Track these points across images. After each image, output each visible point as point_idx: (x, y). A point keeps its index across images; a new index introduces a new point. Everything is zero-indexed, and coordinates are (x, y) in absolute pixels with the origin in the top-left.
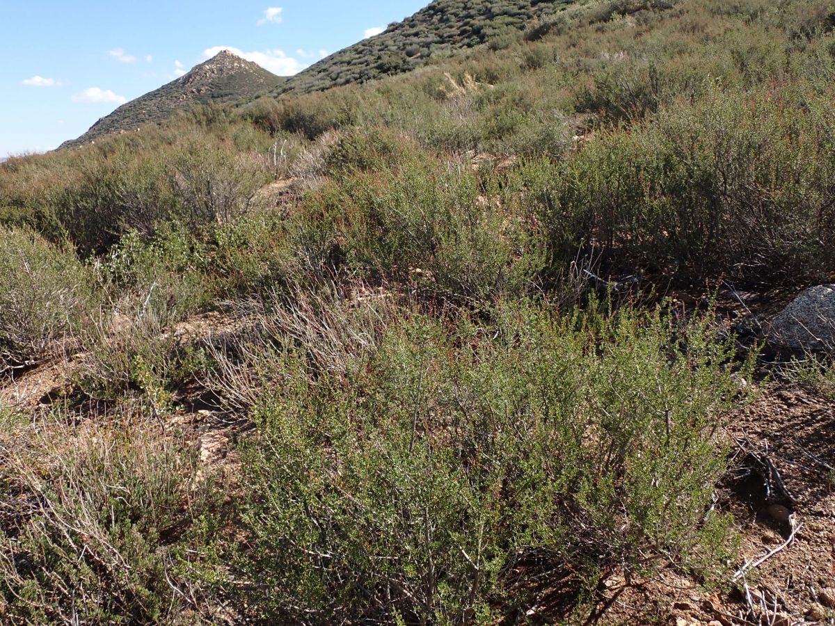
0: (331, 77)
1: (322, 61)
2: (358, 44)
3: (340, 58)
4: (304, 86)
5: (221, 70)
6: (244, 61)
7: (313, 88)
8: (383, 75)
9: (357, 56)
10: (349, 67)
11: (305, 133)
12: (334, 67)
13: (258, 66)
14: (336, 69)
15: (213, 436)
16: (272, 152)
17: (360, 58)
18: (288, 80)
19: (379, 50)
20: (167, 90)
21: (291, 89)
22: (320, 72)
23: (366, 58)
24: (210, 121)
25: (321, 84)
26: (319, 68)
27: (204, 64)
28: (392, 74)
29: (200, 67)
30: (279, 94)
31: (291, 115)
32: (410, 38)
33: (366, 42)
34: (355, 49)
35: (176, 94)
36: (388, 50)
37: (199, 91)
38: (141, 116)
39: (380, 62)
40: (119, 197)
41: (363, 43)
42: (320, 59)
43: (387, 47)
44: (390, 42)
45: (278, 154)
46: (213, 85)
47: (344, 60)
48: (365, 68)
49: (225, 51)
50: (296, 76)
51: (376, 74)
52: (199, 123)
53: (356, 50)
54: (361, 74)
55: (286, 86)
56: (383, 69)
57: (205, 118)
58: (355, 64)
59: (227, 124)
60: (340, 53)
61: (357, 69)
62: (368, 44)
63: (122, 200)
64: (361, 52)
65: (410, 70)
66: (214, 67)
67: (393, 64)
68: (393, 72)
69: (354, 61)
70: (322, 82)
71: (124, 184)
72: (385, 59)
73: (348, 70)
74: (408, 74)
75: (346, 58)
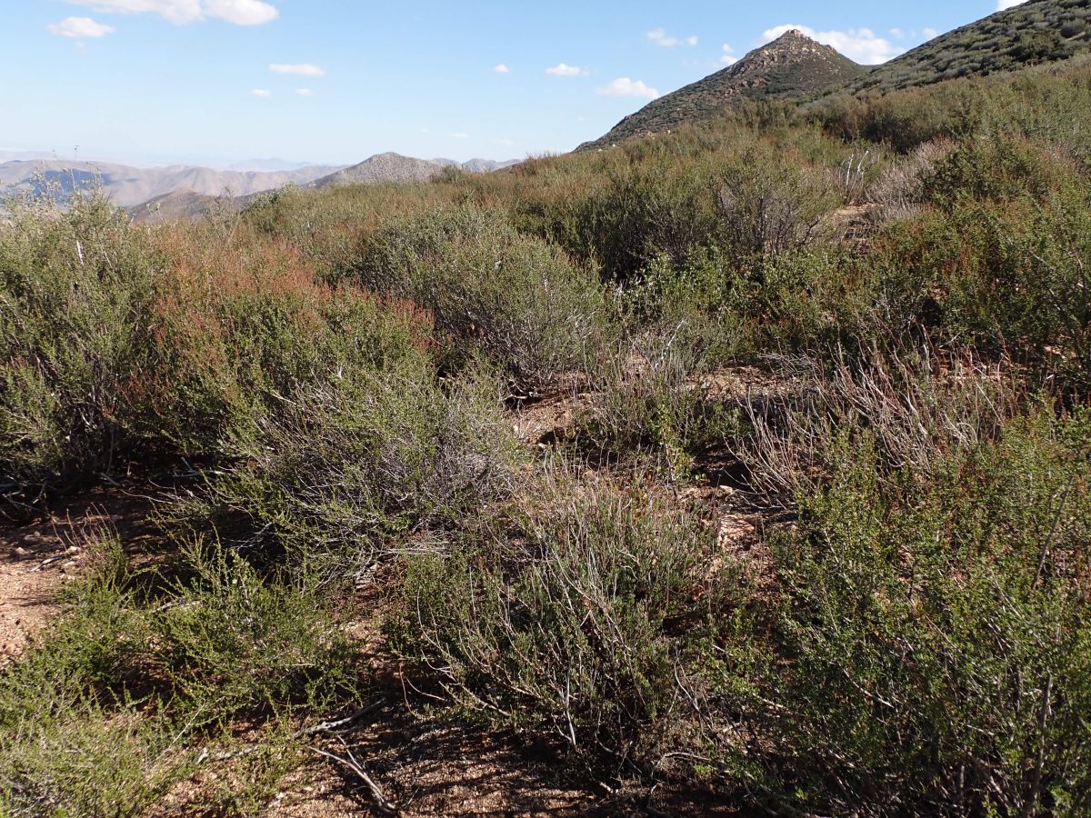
0: (937, 67)
1: (928, 44)
2: (985, 19)
3: (955, 40)
4: (895, 79)
5: (784, 57)
6: (817, 44)
7: (909, 82)
8: (1018, 64)
9: (982, 37)
10: (967, 53)
11: (894, 143)
12: (945, 53)
13: (834, 51)
14: (946, 55)
15: (735, 520)
16: (845, 167)
17: (986, 39)
18: (873, 71)
19: (1018, 28)
20: (710, 83)
21: (875, 83)
22: (922, 59)
23: (995, 40)
24: (764, 123)
25: (920, 76)
26: (922, 54)
27: (763, 48)
28: (1035, 64)
29: (757, 52)
30: (857, 90)
31: (877, 117)
32: (1072, 9)
33: (1001, 17)
34: (980, 27)
35: (721, 88)
36: (1033, 28)
37: (750, 84)
38: (674, 115)
39: (1016, 45)
40: (649, 213)
41: (995, 18)
42: (924, 42)
43: (1031, 23)
44: (1038, 16)
45: (854, 170)
46: (771, 76)
47: (961, 42)
48: (991, 54)
49: (793, 32)
50: (885, 65)
51: (1007, 63)
52: (750, 124)
53: (982, 29)
54: (984, 63)
55: (869, 78)
56: (1021, 56)
57: (759, 119)
58: (977, 48)
59: (786, 128)
60: (956, 32)
61: (979, 56)
62: (1003, 19)
63: (652, 217)
64: (989, 31)
65: (1065, 57)
66: (775, 52)
67: (1038, 49)
68: (1036, 60)
69: (976, 44)
70: (923, 73)
71: (657, 197)
72: (1027, 41)
73: (965, 57)
74: (1060, 63)
75: (965, 40)
